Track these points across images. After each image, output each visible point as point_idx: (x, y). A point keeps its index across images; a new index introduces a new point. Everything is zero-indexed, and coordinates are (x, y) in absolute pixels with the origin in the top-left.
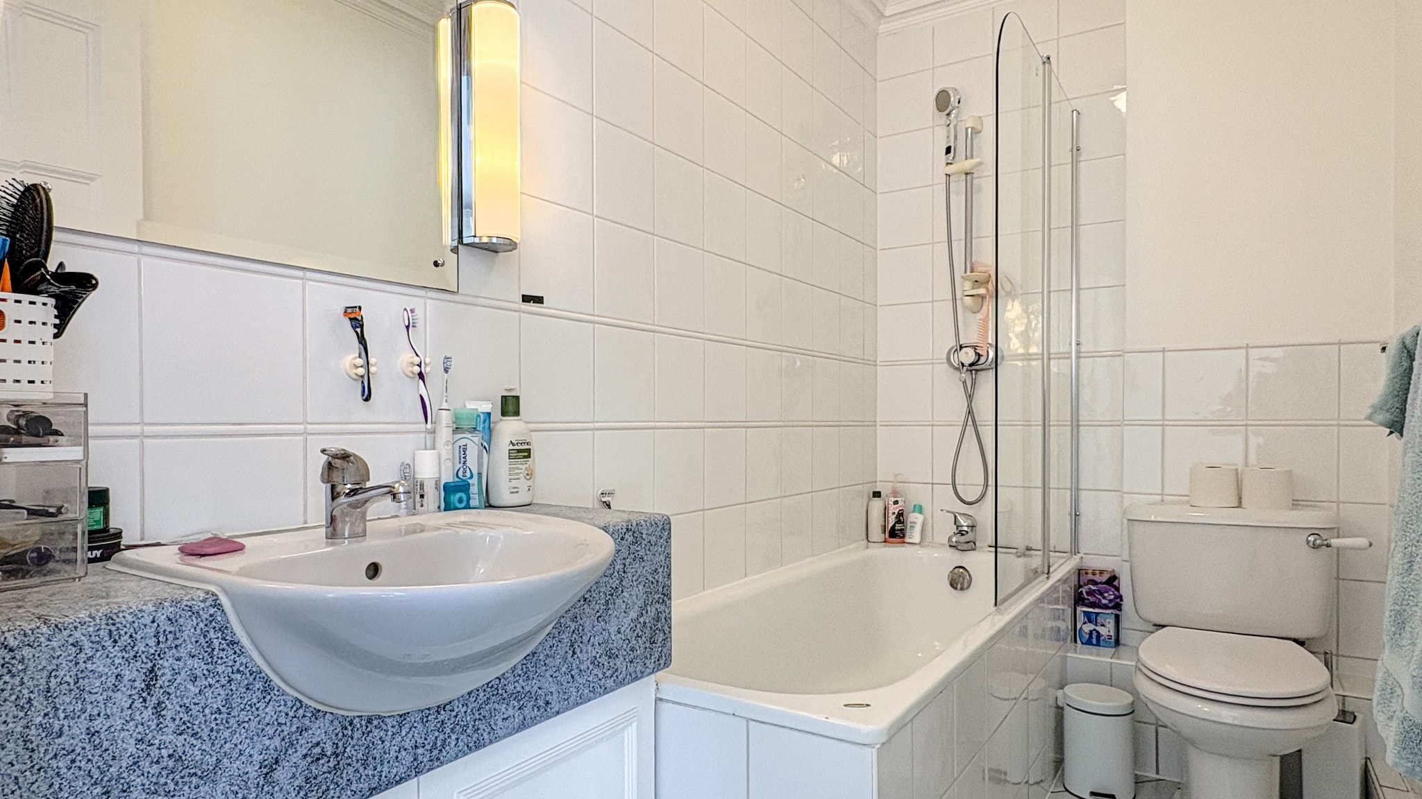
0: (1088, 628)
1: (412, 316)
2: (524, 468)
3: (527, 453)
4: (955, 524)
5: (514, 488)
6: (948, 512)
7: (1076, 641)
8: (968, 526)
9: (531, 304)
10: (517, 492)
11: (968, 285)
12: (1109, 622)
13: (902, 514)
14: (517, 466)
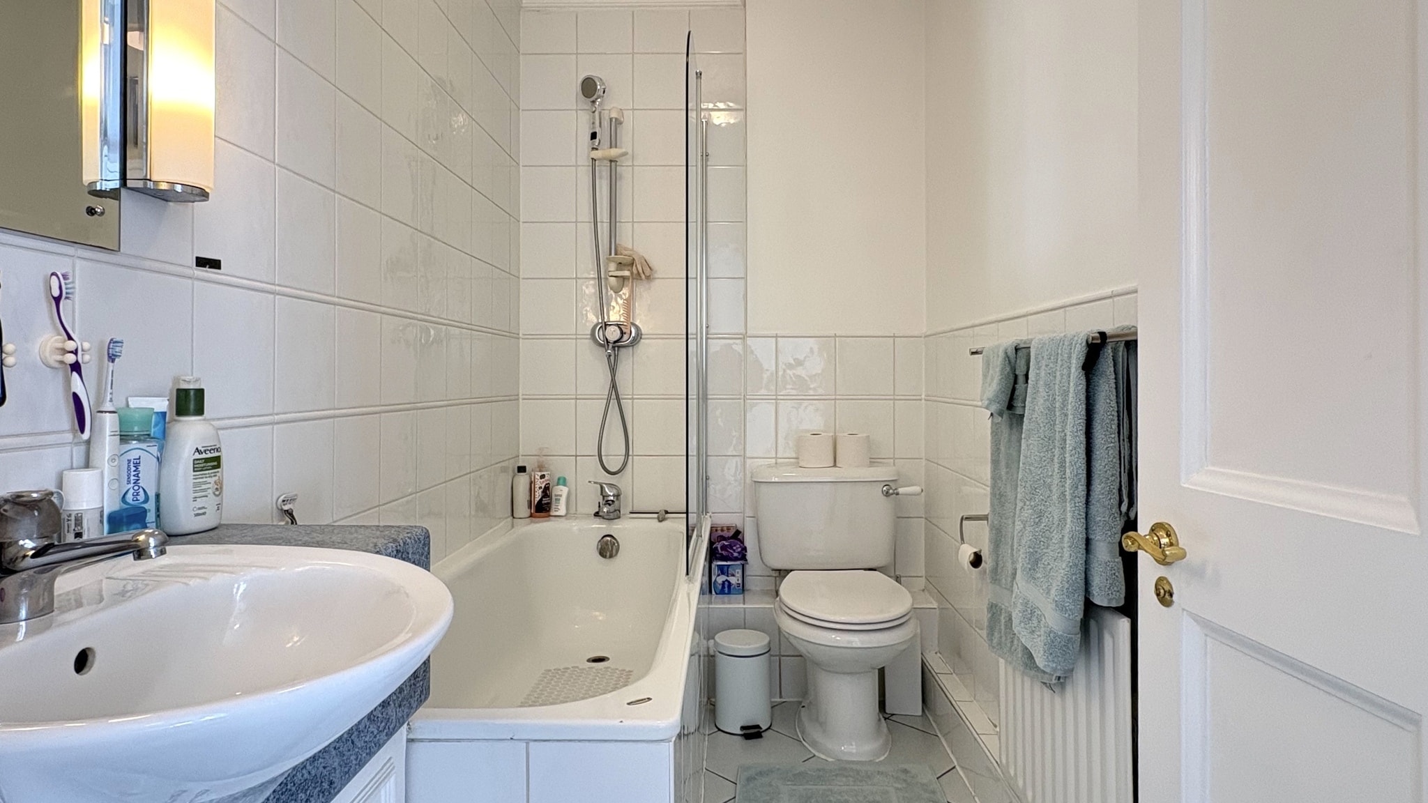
0: (721, 579)
1: (66, 284)
2: (213, 482)
3: (215, 462)
4: (602, 494)
5: (200, 509)
6: (595, 483)
7: (710, 592)
8: (614, 496)
9: (207, 269)
10: (204, 514)
11: (612, 266)
12: (738, 572)
13: (548, 488)
14: (204, 480)
